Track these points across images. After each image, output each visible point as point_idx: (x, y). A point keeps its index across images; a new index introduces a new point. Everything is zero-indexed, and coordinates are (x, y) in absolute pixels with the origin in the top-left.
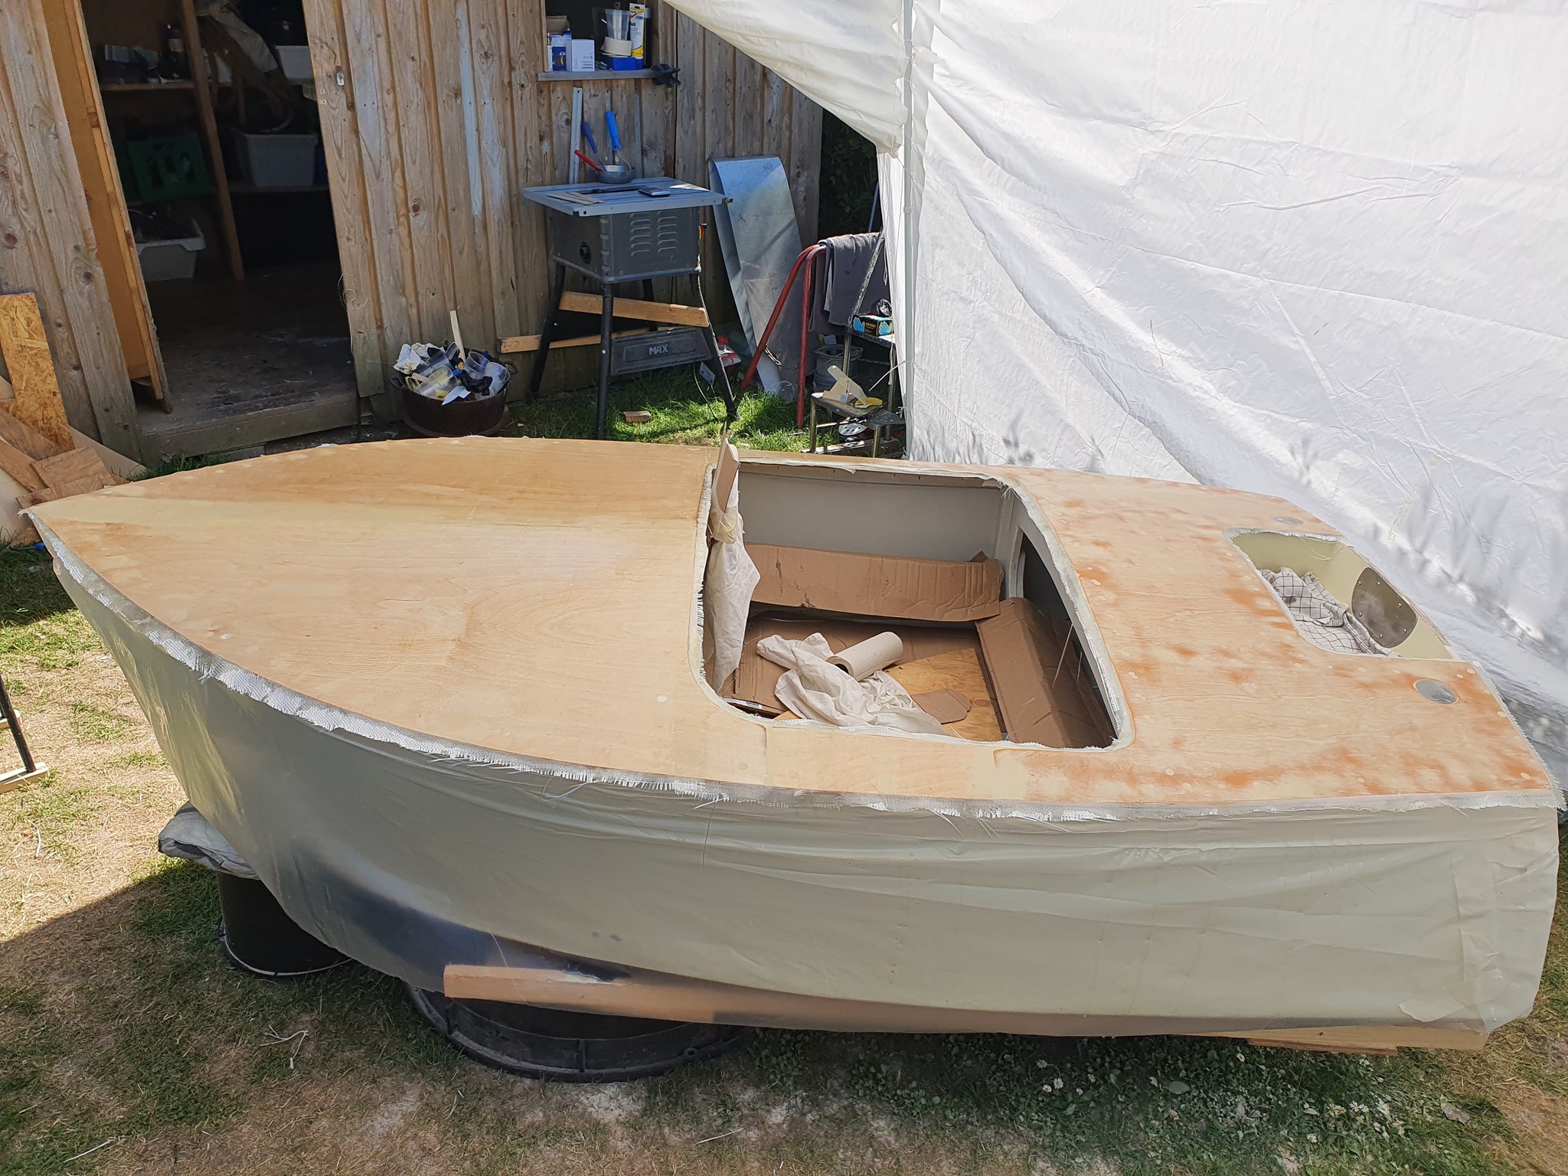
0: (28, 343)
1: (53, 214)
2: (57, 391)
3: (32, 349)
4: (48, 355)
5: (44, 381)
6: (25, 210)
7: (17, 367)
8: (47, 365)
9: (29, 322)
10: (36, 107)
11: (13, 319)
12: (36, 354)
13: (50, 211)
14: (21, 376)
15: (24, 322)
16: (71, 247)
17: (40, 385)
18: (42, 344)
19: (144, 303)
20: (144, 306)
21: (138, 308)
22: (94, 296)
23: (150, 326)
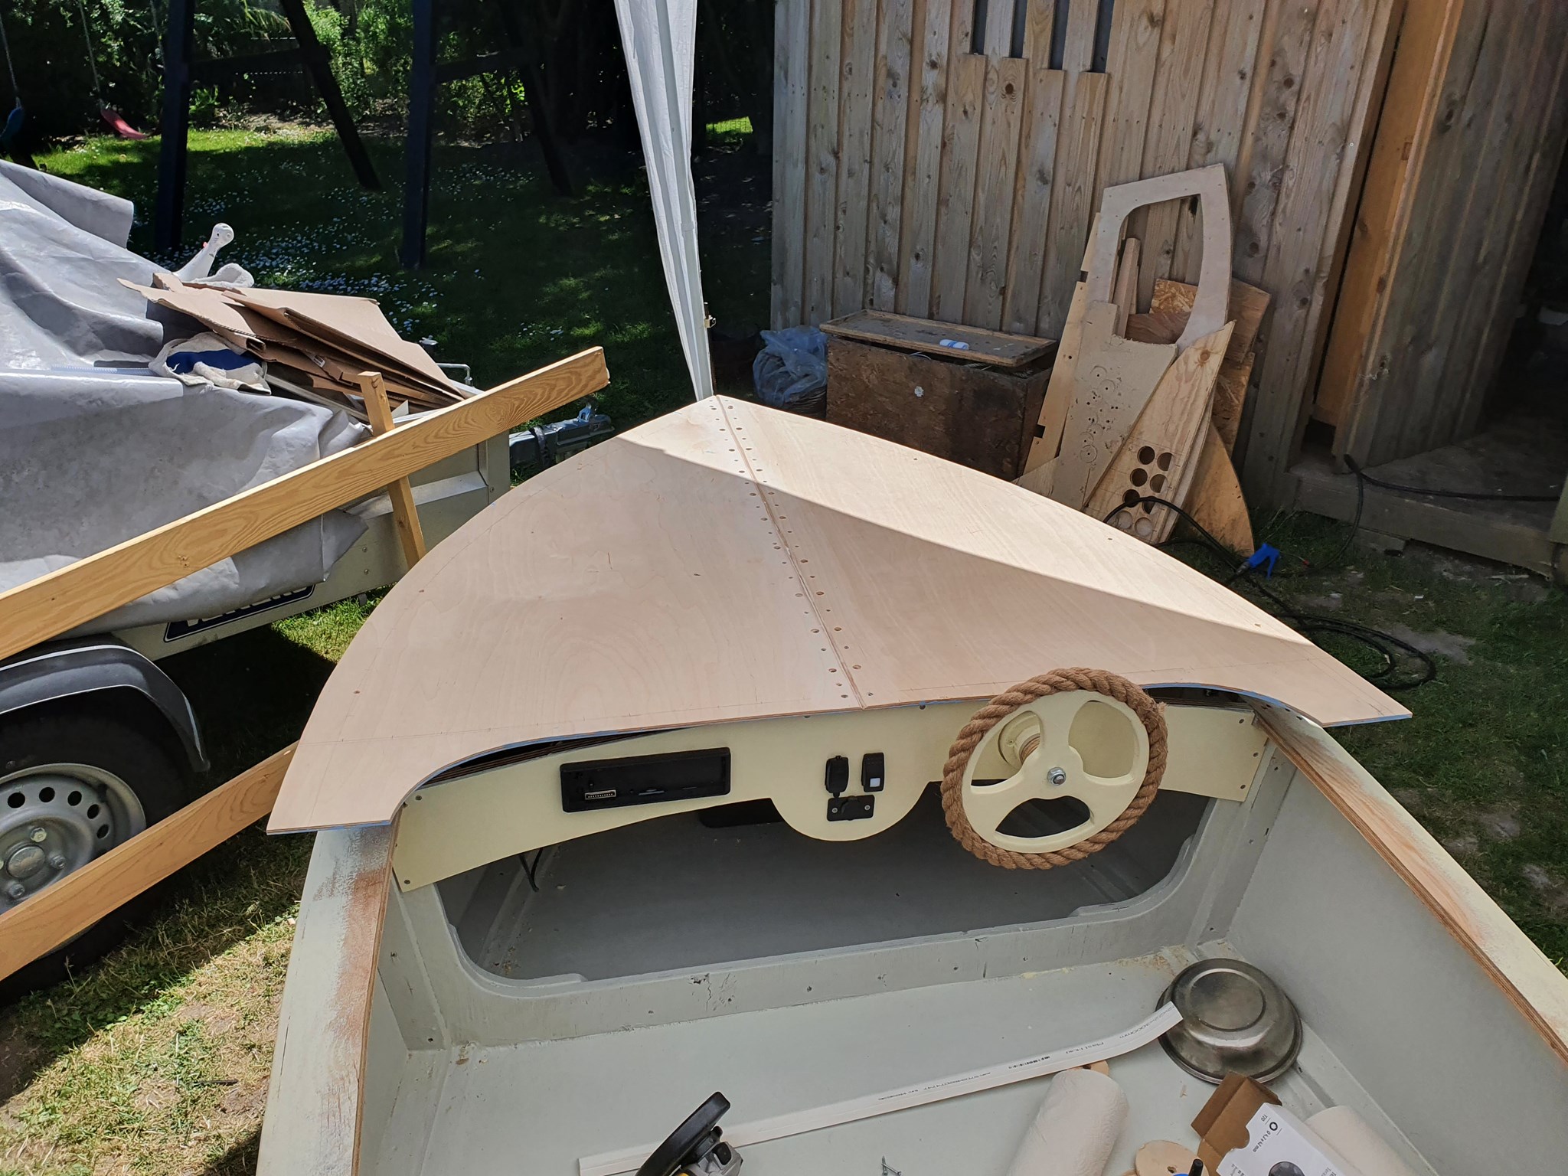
1: (1301, 233)
6: (1280, 224)
10: (1334, 124)
13: (1299, 230)
16: (1302, 269)
19: (1364, 354)
20: (1361, 356)
21: (1356, 356)
22: (1301, 323)
23: (1358, 379)
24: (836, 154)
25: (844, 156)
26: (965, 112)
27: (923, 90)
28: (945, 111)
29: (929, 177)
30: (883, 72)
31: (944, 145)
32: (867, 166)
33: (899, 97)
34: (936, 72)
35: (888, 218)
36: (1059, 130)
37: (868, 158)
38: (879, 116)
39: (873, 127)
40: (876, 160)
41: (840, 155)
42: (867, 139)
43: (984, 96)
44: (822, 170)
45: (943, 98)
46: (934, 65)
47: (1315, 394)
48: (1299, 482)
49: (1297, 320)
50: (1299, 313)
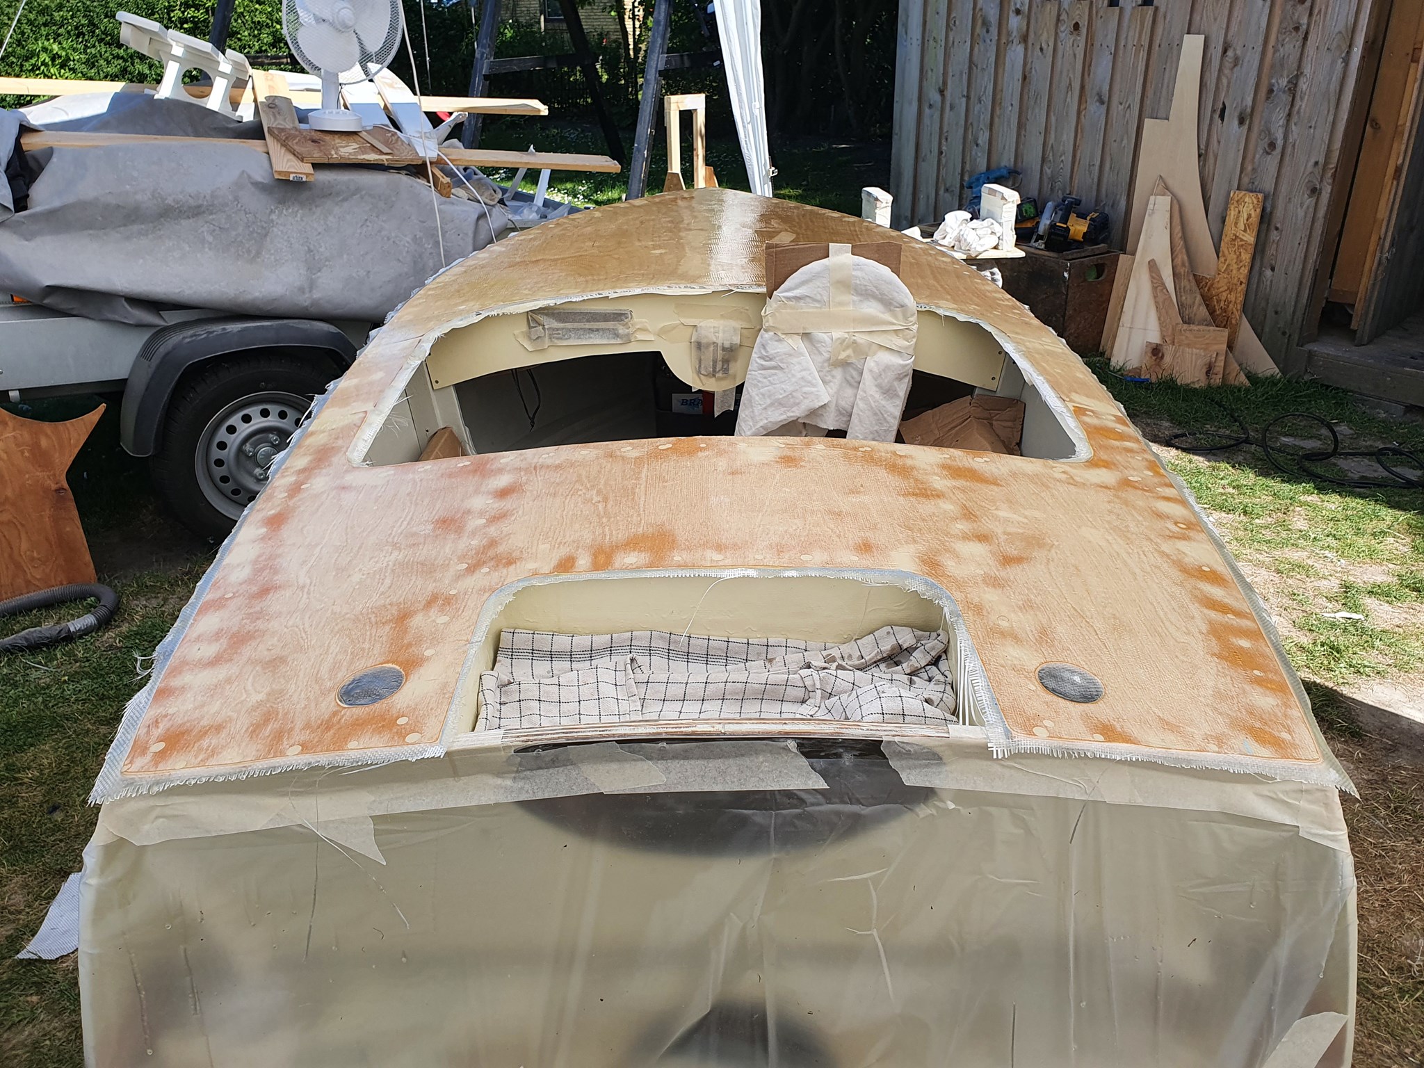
0: (1241, 234)
1: (1312, 130)
2: (1245, 281)
3: (1242, 240)
4: (1250, 250)
5: (1239, 269)
7: (1226, 252)
8: (1246, 257)
9: (1249, 216)
10: (1340, 32)
11: (1239, 212)
12: (1242, 245)
14: (1226, 260)
15: (1246, 216)
17: (1234, 272)
18: (1250, 238)
19: (1382, 236)
20: (1380, 238)
21: (1374, 238)
22: (1311, 210)
23: (1377, 258)
24: (942, 92)
25: (948, 93)
26: (1041, 49)
27: (1009, 34)
28: (1026, 49)
29: (1012, 105)
30: (979, 22)
31: (1025, 78)
32: (964, 100)
33: (991, 40)
34: (1020, 17)
35: (980, 142)
36: (1114, 57)
37: (965, 93)
38: (975, 58)
39: (970, 68)
40: (972, 96)
41: (945, 93)
42: (965, 77)
43: (1056, 34)
44: (931, 106)
45: (1024, 39)
46: (1018, 12)
47: (1331, 278)
48: (1311, 354)
49: (1308, 208)
50: (1309, 202)
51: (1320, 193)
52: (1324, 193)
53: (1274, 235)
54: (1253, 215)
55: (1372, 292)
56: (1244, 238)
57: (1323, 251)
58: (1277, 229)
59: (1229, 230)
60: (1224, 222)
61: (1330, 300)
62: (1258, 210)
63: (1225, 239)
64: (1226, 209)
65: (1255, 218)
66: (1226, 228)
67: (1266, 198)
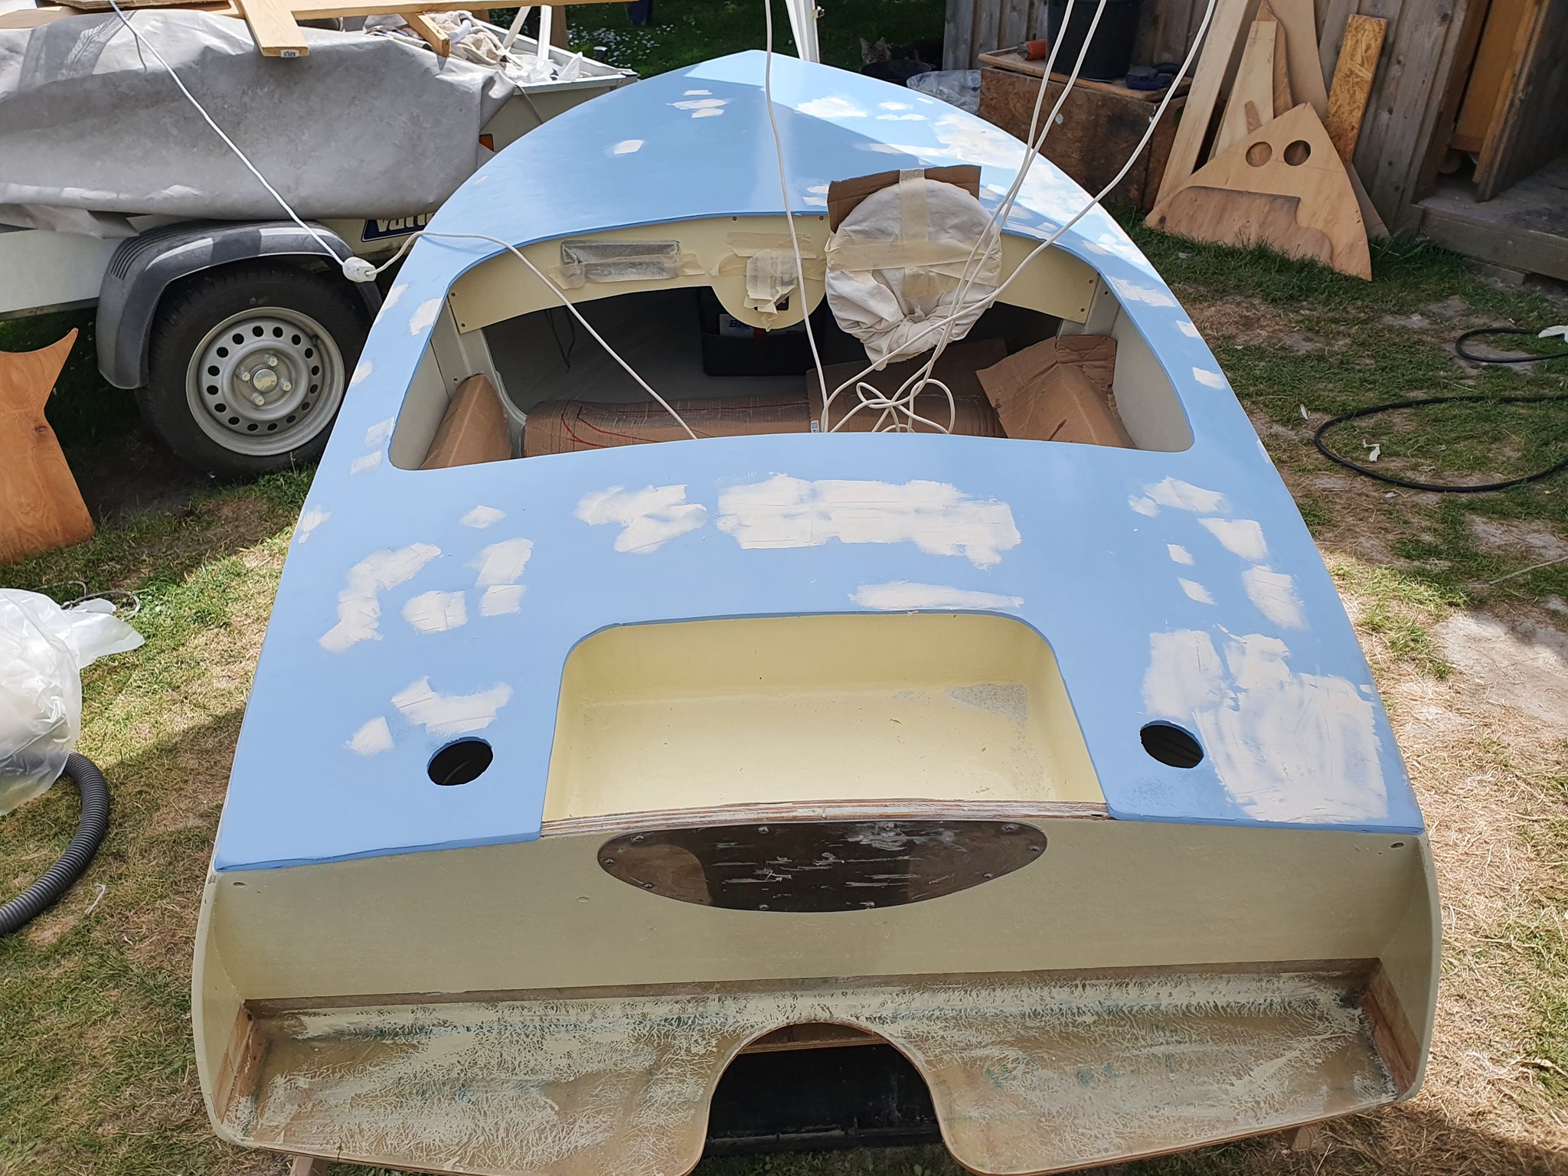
0: (1357, 69)
2: (1356, 126)
3: (1357, 76)
4: (1366, 88)
5: (1351, 111)
7: (1338, 91)
8: (1361, 97)
9: (1368, 47)
11: (1357, 42)
12: (1358, 82)
14: (1337, 101)
15: (1364, 46)
17: (1346, 114)
18: (1367, 74)
19: (1517, 73)
20: (1514, 75)
21: (1508, 74)
22: (1440, 41)
23: (1509, 98)
47: (1456, 120)
48: (1425, 214)
49: (1437, 38)
50: (1439, 30)
51: (1451, 21)
52: (1456, 20)
53: (1395, 70)
54: (1373, 46)
55: (1501, 137)
56: (1361, 74)
57: (1449, 92)
58: (1399, 62)
59: (1344, 64)
60: (1338, 53)
61: (1453, 147)
62: (1380, 40)
63: (1338, 76)
64: (1341, 37)
65: (1374, 51)
66: (1340, 62)
67: (1389, 25)
